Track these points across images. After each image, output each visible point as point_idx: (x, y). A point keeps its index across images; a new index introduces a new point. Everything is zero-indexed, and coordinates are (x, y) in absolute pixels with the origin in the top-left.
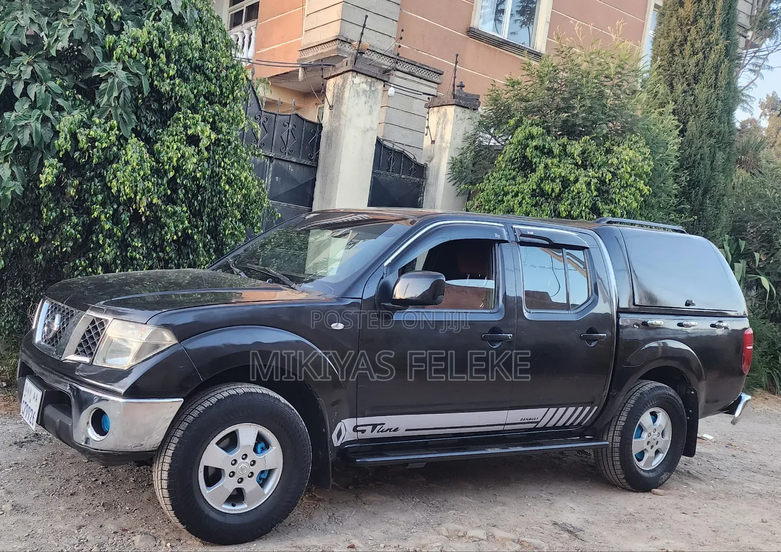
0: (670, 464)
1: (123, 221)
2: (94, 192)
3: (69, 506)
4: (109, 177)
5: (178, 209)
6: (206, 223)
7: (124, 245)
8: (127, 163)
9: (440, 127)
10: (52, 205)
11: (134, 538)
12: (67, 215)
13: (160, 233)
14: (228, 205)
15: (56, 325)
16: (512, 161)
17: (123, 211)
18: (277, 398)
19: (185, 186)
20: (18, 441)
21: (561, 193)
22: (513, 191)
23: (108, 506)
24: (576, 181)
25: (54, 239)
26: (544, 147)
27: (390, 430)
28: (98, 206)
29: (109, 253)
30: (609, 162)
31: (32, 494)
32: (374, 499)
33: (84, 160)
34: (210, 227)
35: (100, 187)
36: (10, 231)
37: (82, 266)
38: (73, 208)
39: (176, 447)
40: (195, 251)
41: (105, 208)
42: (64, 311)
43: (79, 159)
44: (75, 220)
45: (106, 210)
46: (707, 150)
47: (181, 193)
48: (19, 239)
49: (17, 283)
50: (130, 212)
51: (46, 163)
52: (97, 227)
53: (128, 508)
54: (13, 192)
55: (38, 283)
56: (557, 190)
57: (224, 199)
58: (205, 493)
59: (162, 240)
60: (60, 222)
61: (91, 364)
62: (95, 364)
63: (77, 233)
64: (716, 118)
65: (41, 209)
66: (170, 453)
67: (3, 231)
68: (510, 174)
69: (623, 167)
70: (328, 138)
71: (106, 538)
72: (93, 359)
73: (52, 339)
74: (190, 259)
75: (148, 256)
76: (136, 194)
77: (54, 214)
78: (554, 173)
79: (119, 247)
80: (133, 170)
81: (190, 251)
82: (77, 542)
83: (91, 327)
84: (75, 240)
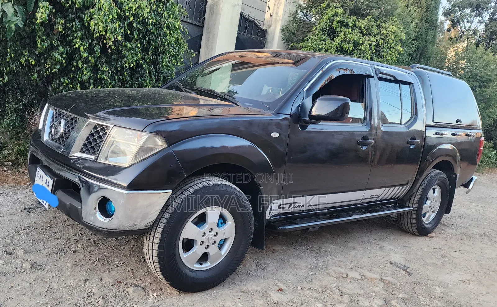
0: (438, 219)
1: (96, 51)
2: (75, 29)
3: (74, 262)
4: (87, 19)
5: (134, 45)
6: (150, 57)
7: (95, 69)
8: (100, 9)
9: (276, 7)
10: (44, 38)
11: (128, 290)
12: (56, 45)
13: (121, 62)
14: (166, 44)
15: (62, 129)
16: (322, 30)
17: (96, 45)
18: (234, 188)
19: (138, 30)
20: (27, 207)
21: (353, 50)
22: (325, 48)
23: (103, 261)
24: (363, 43)
25: (45, 62)
26: (343, 22)
27: (299, 206)
28: (78, 40)
29: (86, 74)
30: (381, 33)
31: (44, 253)
32: (278, 248)
33: (68, 5)
34: (153, 60)
35: (79, 26)
36: (13, 55)
37: (65, 83)
38: (60, 41)
39: (165, 226)
40: (143, 76)
41: (83, 42)
42: (68, 117)
43: (65, 4)
44: (61, 49)
45: (84, 43)
46: (424, 30)
47: (135, 34)
48: (20, 62)
49: (17, 93)
50: (100, 46)
51: (40, 5)
52: (77, 56)
53: (117, 262)
54: (16, 25)
55: (32, 93)
56: (351, 49)
57: (163, 40)
58: (183, 256)
59: (122, 67)
60: (49, 51)
61: (96, 161)
62: (99, 161)
63: (63, 59)
64: (430, 11)
65: (37, 39)
66: (160, 230)
67: (7, 55)
68: (322, 38)
69: (389, 36)
70: (212, 9)
71: (107, 290)
72: (98, 157)
73: (59, 139)
74: (139, 81)
75: (112, 78)
76: (106, 31)
77: (46, 44)
78: (349, 38)
79: (92, 71)
80: (105, 15)
81: (139, 76)
82: (86, 295)
83: (93, 132)
84: (61, 64)
